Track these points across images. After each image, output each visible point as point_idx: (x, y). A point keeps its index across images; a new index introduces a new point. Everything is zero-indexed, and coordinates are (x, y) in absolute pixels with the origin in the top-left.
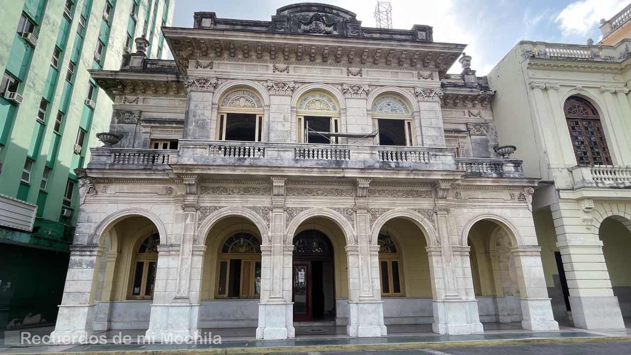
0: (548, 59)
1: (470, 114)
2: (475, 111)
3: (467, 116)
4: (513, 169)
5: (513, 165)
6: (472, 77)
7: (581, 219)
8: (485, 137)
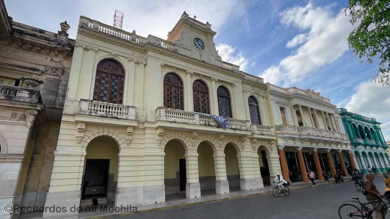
0: (98, 33)
1: (52, 60)
2: (57, 60)
3: (48, 61)
4: (27, 95)
5: (28, 92)
6: (65, 37)
7: (75, 136)
8: (59, 78)
